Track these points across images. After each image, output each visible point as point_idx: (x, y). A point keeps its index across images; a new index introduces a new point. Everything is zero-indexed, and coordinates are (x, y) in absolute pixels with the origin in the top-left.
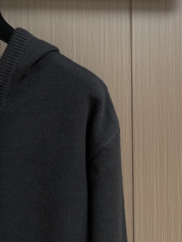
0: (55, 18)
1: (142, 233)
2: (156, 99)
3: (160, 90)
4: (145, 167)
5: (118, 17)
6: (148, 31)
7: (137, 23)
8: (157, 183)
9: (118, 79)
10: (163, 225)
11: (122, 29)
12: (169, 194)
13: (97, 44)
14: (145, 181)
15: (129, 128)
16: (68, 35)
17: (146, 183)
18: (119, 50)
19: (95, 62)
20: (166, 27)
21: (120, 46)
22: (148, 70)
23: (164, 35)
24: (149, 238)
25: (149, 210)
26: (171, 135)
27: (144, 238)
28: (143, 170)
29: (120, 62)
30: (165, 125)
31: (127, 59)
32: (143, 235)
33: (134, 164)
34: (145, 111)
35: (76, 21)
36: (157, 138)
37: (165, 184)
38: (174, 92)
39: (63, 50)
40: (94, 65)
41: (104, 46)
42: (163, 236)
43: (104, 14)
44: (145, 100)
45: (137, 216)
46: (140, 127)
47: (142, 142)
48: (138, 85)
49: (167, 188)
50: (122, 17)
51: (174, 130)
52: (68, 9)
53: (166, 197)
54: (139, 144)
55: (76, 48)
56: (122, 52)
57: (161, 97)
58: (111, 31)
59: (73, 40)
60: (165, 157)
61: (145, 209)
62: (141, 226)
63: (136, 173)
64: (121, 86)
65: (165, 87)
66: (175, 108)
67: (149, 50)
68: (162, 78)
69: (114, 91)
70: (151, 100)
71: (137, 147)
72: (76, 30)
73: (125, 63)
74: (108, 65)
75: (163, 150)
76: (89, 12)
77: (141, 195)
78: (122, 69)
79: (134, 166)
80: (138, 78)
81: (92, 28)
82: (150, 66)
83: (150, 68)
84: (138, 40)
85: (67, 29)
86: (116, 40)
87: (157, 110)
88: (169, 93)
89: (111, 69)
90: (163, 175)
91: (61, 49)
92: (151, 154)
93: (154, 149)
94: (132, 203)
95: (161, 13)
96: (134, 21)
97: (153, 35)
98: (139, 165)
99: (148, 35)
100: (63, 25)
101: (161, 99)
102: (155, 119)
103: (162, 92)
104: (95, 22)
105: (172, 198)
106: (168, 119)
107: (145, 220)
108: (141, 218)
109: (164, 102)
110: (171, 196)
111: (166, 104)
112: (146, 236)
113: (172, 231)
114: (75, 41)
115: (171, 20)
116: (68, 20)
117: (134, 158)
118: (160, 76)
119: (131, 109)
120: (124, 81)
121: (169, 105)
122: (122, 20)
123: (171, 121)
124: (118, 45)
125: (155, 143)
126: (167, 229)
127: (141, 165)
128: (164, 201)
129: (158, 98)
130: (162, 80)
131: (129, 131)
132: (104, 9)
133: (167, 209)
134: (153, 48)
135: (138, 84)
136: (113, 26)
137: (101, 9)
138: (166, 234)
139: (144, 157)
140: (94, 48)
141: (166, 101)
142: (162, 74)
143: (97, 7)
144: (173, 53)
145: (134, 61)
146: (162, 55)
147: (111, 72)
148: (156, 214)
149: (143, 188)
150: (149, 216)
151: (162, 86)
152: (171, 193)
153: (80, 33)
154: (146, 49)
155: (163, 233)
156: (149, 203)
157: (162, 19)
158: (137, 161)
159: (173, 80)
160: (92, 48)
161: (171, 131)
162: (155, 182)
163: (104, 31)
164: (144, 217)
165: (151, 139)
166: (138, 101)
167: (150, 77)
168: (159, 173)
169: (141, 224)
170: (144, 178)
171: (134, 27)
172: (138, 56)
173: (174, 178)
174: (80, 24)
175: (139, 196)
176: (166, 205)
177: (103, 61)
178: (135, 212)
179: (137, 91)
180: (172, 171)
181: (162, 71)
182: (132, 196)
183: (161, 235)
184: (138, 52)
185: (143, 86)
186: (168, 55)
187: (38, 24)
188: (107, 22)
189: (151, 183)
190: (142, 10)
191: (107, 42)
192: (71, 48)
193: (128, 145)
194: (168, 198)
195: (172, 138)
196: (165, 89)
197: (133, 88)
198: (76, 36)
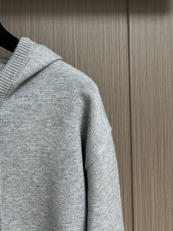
0: (57, 21)
1: (141, 223)
2: (152, 97)
3: (157, 88)
4: (143, 161)
5: (116, 19)
6: (144, 32)
7: (134, 25)
8: (154, 175)
9: (116, 78)
10: (161, 215)
11: (120, 31)
12: (166, 186)
13: (96, 46)
14: (143, 174)
15: (127, 124)
16: (69, 38)
17: (144, 176)
18: (117, 51)
19: (95, 62)
20: (161, 28)
21: (118, 47)
22: (145, 69)
23: (159, 36)
24: (148, 227)
25: (148, 201)
26: (167, 131)
27: (143, 227)
28: (141, 164)
29: (118, 62)
30: (161, 121)
31: (125, 60)
32: (142, 225)
33: (133, 158)
34: (142, 108)
35: (76, 24)
36: (154, 134)
37: (162, 177)
38: (170, 89)
39: (65, 52)
40: (94, 65)
41: (103, 47)
42: (160, 225)
43: (103, 17)
44: (142, 98)
45: (136, 207)
46: (137, 123)
47: (140, 137)
48: (136, 84)
49: (164, 180)
50: (120, 19)
51: (170, 126)
52: (69, 13)
53: (163, 189)
54: (137, 139)
55: (77, 50)
56: (120, 52)
57: (158, 95)
58: (110, 33)
59: (74, 42)
60: (162, 151)
61: (143, 200)
62: (140, 217)
63: (134, 167)
64: (119, 85)
65: (161, 85)
66: (170, 105)
67: (145, 51)
68: (158, 77)
69: (113, 90)
70: (148, 98)
71: (135, 142)
72: (77, 32)
73: (123, 63)
74: (107, 65)
75: (160, 145)
76: (89, 16)
77: (139, 187)
78: (120, 69)
79: (133, 160)
80: (135, 76)
81: (91, 31)
82: (147, 65)
83: (146, 68)
84: (135, 42)
85: (69, 32)
86: (115, 42)
87: (154, 107)
88: (165, 91)
89: (110, 69)
90: (160, 168)
91: (63, 50)
92: (148, 149)
93: (151, 144)
94: (131, 195)
95: (157, 15)
96: (131, 23)
97: (149, 36)
98: (137, 159)
99: (144, 36)
100: (64, 28)
101: (158, 96)
102: (152, 115)
103: (158, 90)
104: (94, 25)
105: (169, 190)
106: (164, 115)
107: (144, 211)
108: (140, 209)
109: (160, 99)
110: (168, 188)
111: (162, 101)
112: (145, 226)
113: (170, 221)
114: (75, 43)
115: (166, 22)
117: (133, 152)
118: (156, 75)
119: (129, 106)
120: (122, 80)
121: (165, 102)
122: (120, 23)
123: (167, 117)
124: (116, 46)
125: (153, 138)
126: (164, 219)
127: (139, 159)
128: (162, 193)
129: (154, 96)
130: (158, 79)
131: (127, 127)
132: (103, 13)
133: (164, 200)
134: (150, 48)
135: (136, 82)
137: (99, 12)
138: (163, 224)
139: (142, 151)
140: (93, 49)
141: (162, 98)
142: (158, 73)
143: (96, 10)
144: (168, 53)
145: (131, 61)
146: (157, 55)
147: (110, 71)
148: (154, 205)
149: (142, 181)
150: (148, 207)
151: (158, 84)
152: (168, 186)
153: (81, 35)
154: (142, 49)
155: (161, 223)
156: (147, 195)
157: (158, 21)
158: (135, 155)
159: (169, 78)
160: (92, 49)
161: (167, 127)
162: (153, 175)
163: (103, 33)
164: (143, 208)
165: (148, 134)
166: (136, 98)
167: (146, 76)
168: (157, 167)
169: (140, 215)
170: (142, 171)
171: (131, 28)
172: (135, 57)
173: (171, 171)
174: (80, 27)
175: (138, 189)
176: (164, 197)
177: (102, 62)
178: (134, 203)
179: (134, 89)
180: (169, 164)
181: (158, 70)
182: (131, 188)
183: (159, 225)
184: (135, 52)
185: (140, 85)
186: (164, 55)
187: (41, 27)
188: (106, 24)
189: (149, 176)
190: (138, 13)
191: (106, 44)
192: (72, 49)
193: (127, 140)
194: (165, 190)
195: (168, 133)
196: (161, 88)
197: (131, 86)
198: (77, 39)
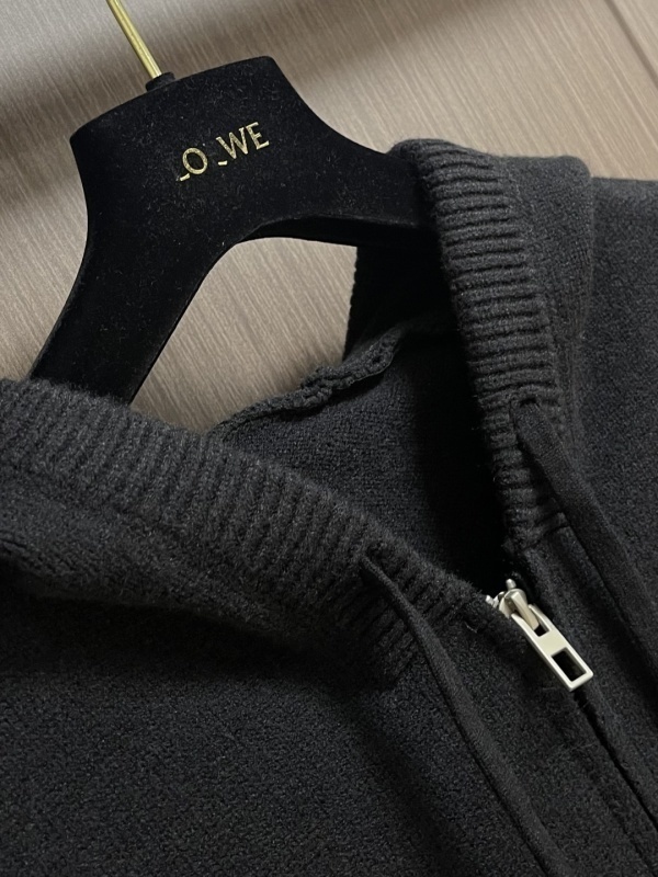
116: (421, 85)
136: (568, 39)
